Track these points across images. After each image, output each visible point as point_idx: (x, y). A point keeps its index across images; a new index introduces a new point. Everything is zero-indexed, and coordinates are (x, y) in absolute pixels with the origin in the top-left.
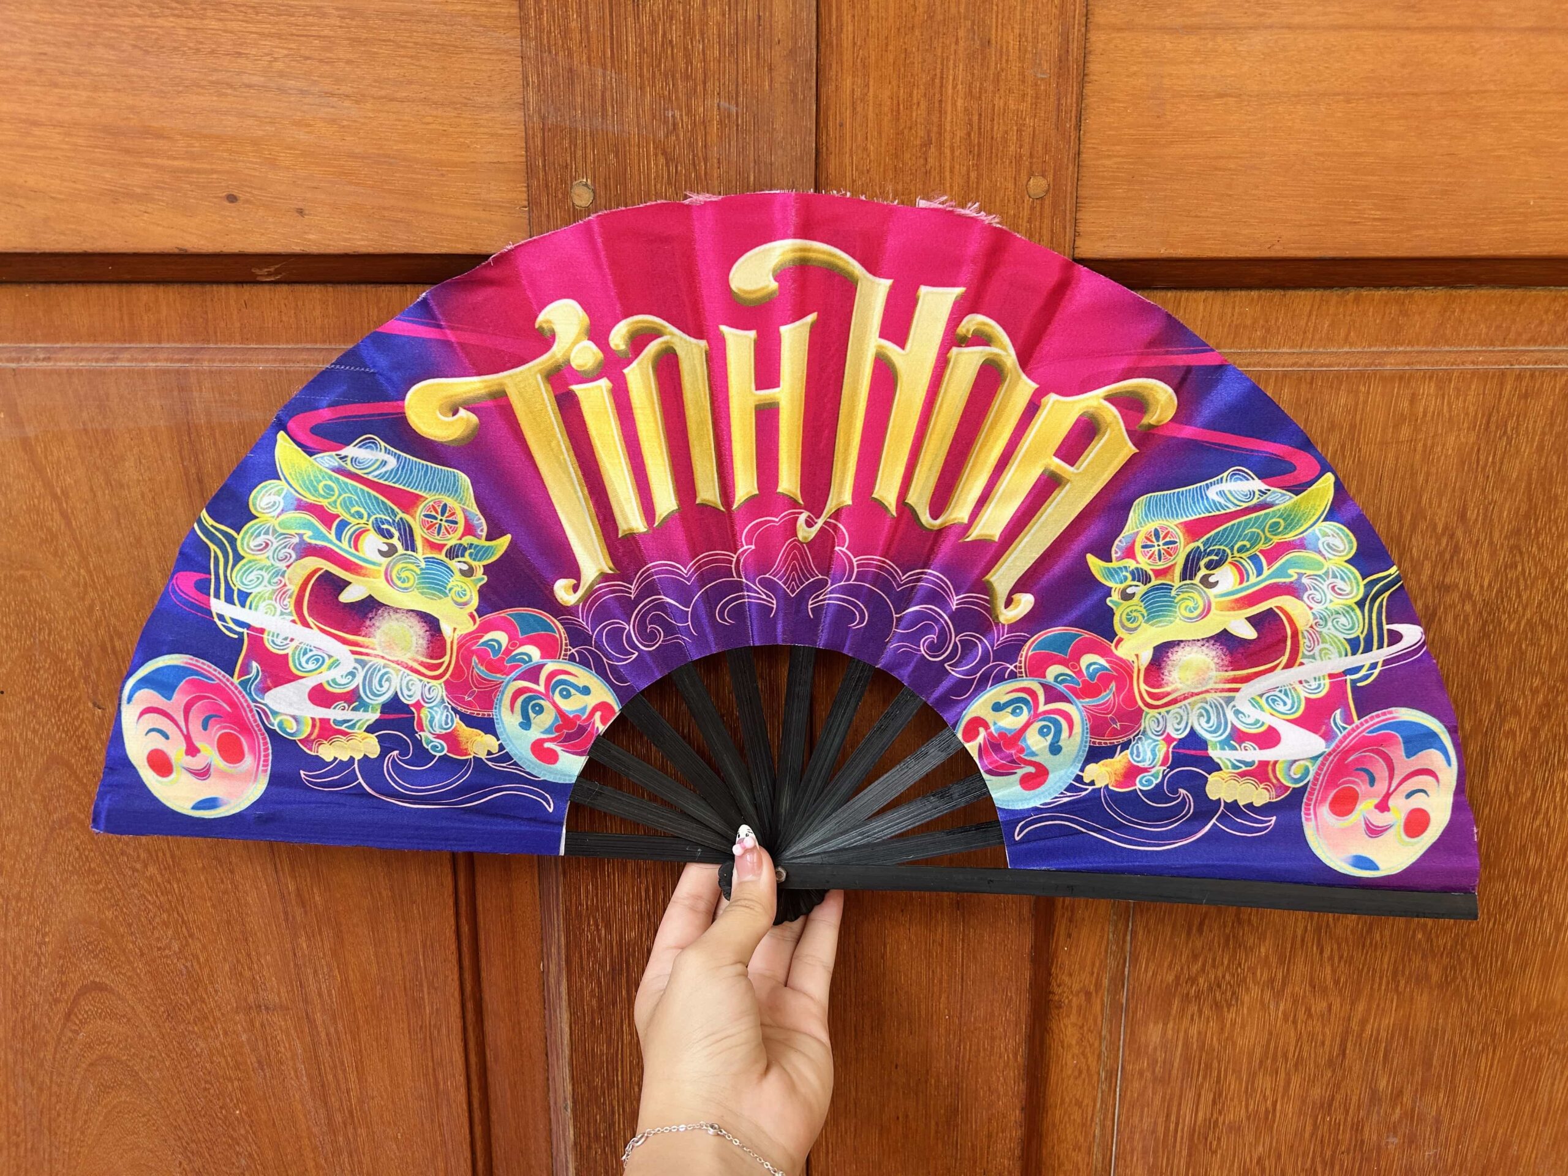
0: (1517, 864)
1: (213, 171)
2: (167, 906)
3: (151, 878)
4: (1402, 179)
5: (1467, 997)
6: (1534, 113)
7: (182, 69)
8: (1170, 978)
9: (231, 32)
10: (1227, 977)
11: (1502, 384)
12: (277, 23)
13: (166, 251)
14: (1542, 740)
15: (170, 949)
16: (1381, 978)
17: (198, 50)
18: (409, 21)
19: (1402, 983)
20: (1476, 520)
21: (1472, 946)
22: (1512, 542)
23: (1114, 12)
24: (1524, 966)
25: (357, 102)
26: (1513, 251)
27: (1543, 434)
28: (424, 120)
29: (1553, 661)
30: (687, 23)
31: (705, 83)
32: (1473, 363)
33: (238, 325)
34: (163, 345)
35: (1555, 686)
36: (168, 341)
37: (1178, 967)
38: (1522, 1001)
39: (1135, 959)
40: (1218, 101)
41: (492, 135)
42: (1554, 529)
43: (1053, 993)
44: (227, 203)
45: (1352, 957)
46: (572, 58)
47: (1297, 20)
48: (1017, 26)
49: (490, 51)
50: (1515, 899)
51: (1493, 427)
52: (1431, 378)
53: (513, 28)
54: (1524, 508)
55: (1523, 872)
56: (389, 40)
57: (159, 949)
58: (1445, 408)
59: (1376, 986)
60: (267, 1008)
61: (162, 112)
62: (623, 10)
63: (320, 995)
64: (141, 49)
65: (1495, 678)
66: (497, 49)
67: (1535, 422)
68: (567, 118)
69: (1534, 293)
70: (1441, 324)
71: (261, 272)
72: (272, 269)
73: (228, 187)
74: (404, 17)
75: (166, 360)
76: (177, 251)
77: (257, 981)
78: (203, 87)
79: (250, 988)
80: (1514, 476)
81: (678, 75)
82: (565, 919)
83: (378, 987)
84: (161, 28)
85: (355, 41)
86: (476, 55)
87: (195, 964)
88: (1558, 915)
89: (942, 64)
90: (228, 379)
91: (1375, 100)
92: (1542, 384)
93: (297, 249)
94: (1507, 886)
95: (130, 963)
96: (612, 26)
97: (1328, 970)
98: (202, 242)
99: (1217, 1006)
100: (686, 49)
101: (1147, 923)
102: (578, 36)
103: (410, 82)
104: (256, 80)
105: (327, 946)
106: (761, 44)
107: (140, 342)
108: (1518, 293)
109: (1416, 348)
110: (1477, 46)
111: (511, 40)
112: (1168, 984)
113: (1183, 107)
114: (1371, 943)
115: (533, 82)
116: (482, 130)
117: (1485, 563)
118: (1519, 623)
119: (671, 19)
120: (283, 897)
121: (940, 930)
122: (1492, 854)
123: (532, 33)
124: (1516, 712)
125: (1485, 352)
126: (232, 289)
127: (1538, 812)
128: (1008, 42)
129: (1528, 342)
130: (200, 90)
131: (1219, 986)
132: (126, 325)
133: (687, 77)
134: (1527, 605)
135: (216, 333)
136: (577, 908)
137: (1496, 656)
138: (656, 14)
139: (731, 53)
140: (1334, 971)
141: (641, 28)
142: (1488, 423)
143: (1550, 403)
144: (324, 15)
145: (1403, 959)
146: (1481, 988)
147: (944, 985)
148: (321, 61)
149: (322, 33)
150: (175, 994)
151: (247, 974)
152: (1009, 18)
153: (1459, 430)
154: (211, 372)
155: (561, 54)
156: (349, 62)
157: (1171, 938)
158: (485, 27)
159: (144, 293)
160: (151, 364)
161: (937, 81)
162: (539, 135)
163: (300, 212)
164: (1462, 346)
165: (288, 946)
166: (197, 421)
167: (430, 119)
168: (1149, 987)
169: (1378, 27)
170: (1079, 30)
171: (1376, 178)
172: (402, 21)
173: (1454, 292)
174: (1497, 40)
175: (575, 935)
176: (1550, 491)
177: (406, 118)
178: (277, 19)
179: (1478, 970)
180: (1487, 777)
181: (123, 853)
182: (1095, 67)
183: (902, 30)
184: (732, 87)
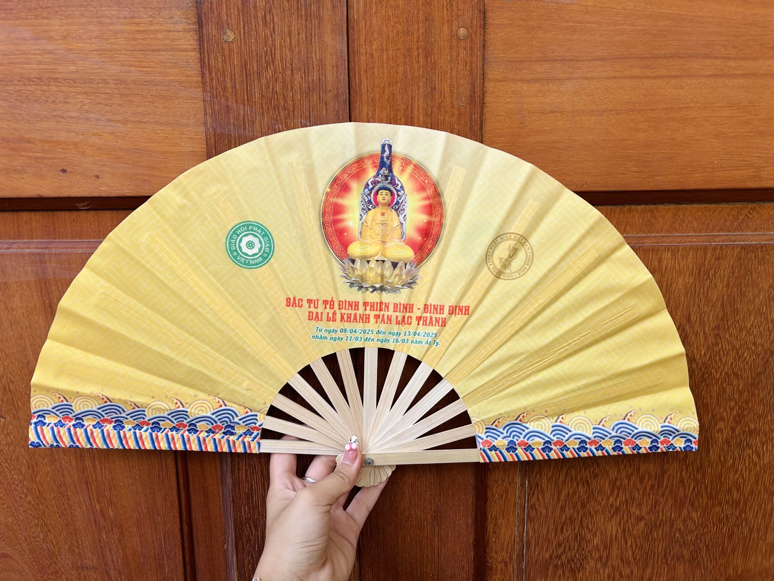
0: (727, 498)
1: (55, 158)
2: (37, 516)
3: (29, 502)
4: (648, 152)
5: (704, 566)
6: (715, 117)
7: (39, 110)
8: (547, 556)
9: (63, 92)
10: (577, 555)
11: (706, 253)
12: (85, 87)
13: (32, 197)
14: (737, 433)
15: (39, 537)
16: (658, 557)
17: (47, 101)
18: (148, 85)
19: (669, 559)
20: (696, 321)
21: (705, 540)
22: (715, 332)
23: (497, 73)
24: (733, 551)
25: (124, 124)
26: (707, 187)
27: (729, 277)
28: (158, 132)
29: (741, 393)
30: (284, 82)
31: (294, 111)
32: (690, 242)
33: (70, 230)
34: (33, 241)
35: (742, 406)
36: (36, 239)
37: (551, 550)
38: (733, 569)
39: (528, 545)
40: (551, 115)
41: (190, 138)
42: (737, 326)
43: (488, 562)
44: (61, 173)
45: (642, 546)
46: (228, 101)
47: (589, 75)
48: (448, 80)
49: (188, 98)
50: (727, 516)
51: (702, 275)
52: (668, 249)
53: (199, 87)
54: (721, 315)
55: (731, 502)
56: (139, 94)
57: (34, 537)
58: (677, 265)
59: (656, 561)
60: (87, 568)
61: (30, 131)
62: (252, 77)
63: (113, 561)
64: (20, 101)
65: (710, 402)
66: (192, 97)
67: (724, 272)
68: (226, 129)
69: (721, 206)
70: (673, 222)
71: (80, 205)
72: (85, 204)
73: (62, 166)
74: (145, 83)
75: (34, 248)
76: (37, 197)
77: (81, 554)
78: (49, 118)
79: (78, 557)
80: (715, 298)
81: (280, 108)
82: (234, 524)
83: (142, 558)
84: (29, 90)
85: (122, 95)
86: (181, 100)
87: (51, 545)
88: (750, 525)
89: (412, 99)
90: (64, 257)
91: (631, 113)
92: (727, 252)
93: (96, 195)
94: (722, 510)
95: (20, 544)
96: (247, 85)
97: (630, 553)
98: (50, 192)
99: (572, 571)
100: (284, 95)
101: (534, 527)
102: (231, 90)
103: (149, 114)
104: (75, 114)
105: (116, 537)
106: (321, 92)
107: (23, 239)
108: (713, 206)
109: (661, 234)
110: (684, 85)
111: (198, 93)
112: (546, 559)
113: (534, 118)
114: (652, 539)
115: (209, 113)
116: (185, 136)
117: (702, 343)
118: (721, 374)
119: (276, 81)
120: (93, 512)
121: (426, 531)
122: (714, 493)
123: (208, 89)
124: (722, 419)
125: (697, 236)
126: (67, 213)
127: (737, 471)
128: (444, 88)
129: (719, 231)
130: (48, 120)
131: (573, 560)
132: (16, 231)
133: (285, 109)
134: (725, 365)
135: (59, 234)
136: (240, 519)
137: (711, 390)
138: (268, 79)
139: (306, 97)
140: (633, 553)
141: (262, 86)
142: (699, 272)
143: (732, 262)
144: (107, 83)
145: (669, 547)
146: (711, 562)
147: (429, 559)
148: (106, 105)
149: (106, 92)
150: (42, 560)
151: (77, 550)
152: (445, 77)
153: (685, 276)
154: (56, 254)
155: (222, 99)
156: (119, 105)
157: (547, 535)
158: (185, 87)
159: (25, 216)
160: (27, 250)
161: (410, 108)
162: (213, 138)
163: (97, 177)
164: (685, 233)
165: (97, 537)
166: (49, 278)
167: (159, 131)
168: (536, 561)
169: (631, 77)
170: (480, 82)
171: (634, 151)
172: (145, 85)
173: (679, 206)
174: (694, 81)
175: (240, 532)
176: (734, 306)
177: (147, 131)
178: (84, 85)
179: (709, 553)
180: (709, 453)
181: (16, 490)
182: (489, 99)
183: (391, 83)
184: (307, 113)
